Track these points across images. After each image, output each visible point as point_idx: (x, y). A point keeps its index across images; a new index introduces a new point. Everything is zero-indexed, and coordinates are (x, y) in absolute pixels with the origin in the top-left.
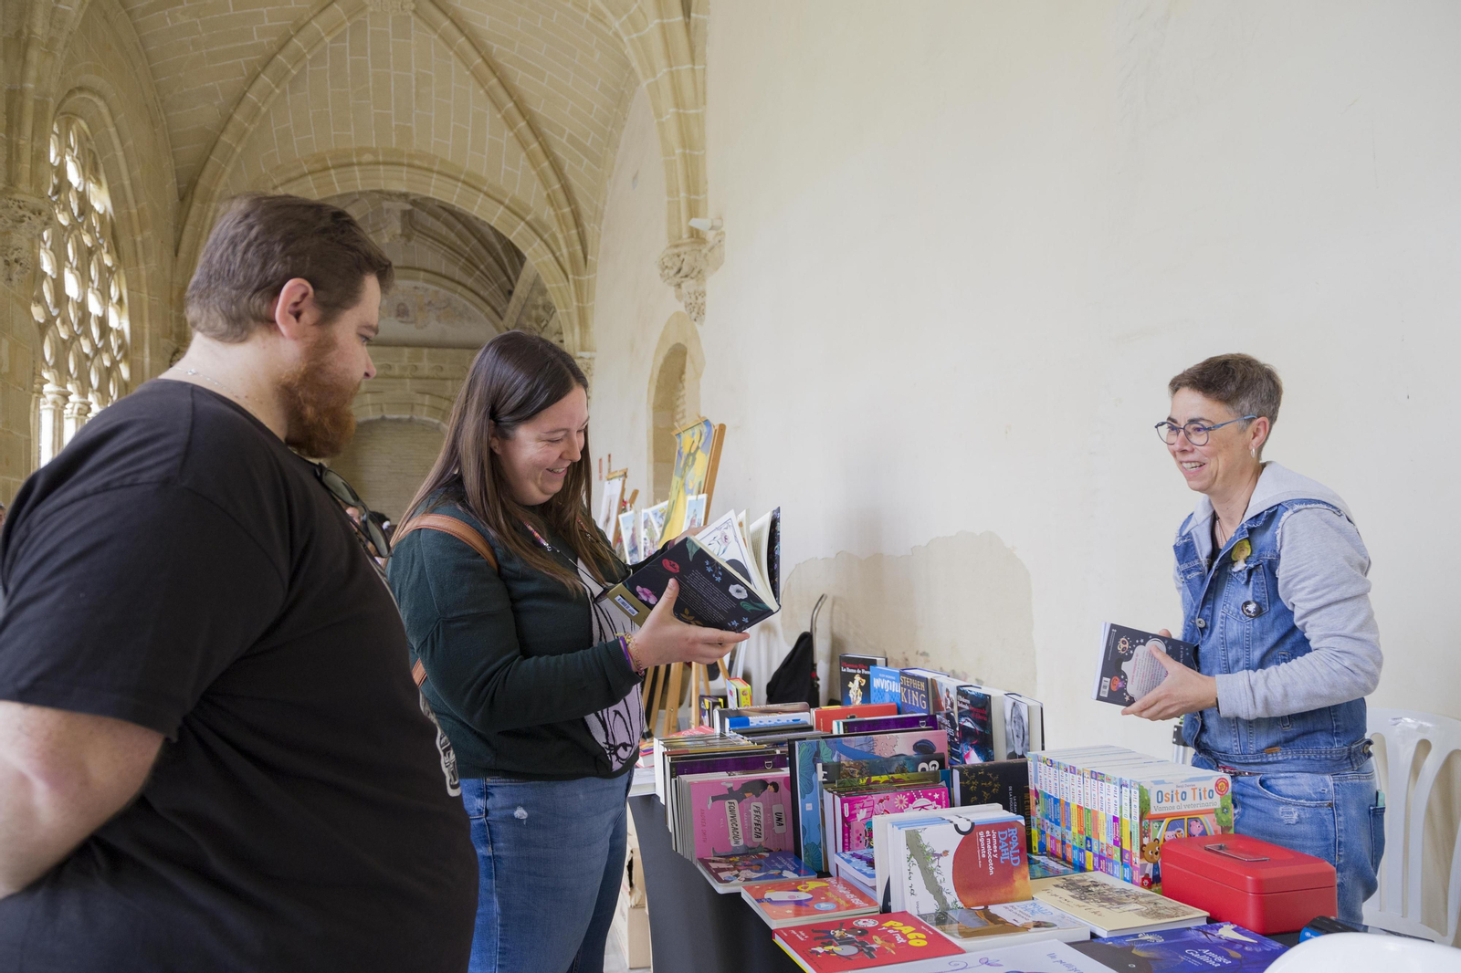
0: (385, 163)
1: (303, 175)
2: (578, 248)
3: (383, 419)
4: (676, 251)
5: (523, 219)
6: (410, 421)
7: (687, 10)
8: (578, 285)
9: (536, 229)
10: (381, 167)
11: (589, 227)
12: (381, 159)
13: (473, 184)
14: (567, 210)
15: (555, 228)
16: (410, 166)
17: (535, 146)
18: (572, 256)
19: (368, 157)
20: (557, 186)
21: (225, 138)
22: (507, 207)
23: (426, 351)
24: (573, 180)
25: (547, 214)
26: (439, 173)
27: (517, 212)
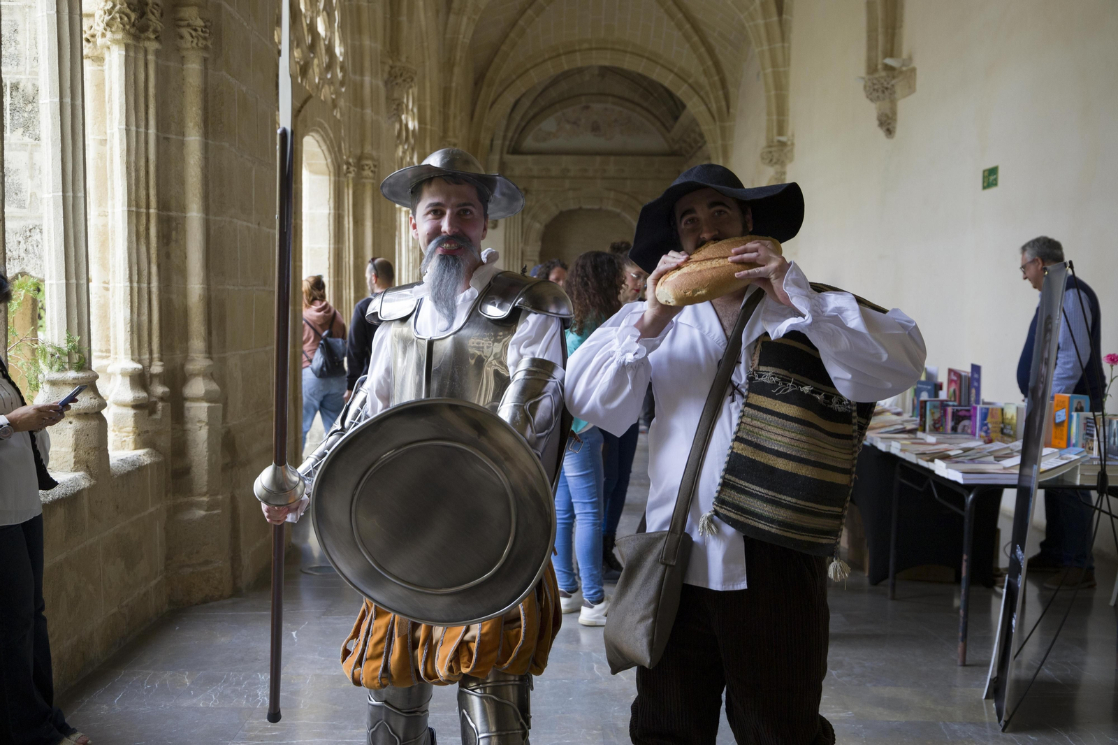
0: (596, 49)
1: (544, 61)
2: (723, 103)
3: (580, 209)
4: (770, 149)
5: (685, 81)
6: (600, 210)
7: (780, 11)
8: (723, 130)
9: (696, 88)
10: (594, 52)
11: (732, 90)
12: (594, 46)
13: (653, 59)
14: (716, 78)
15: (708, 88)
16: (613, 49)
17: (696, 38)
18: (719, 109)
19: (585, 46)
20: (710, 63)
21: (504, 48)
22: (676, 74)
23: (612, 158)
24: (720, 57)
25: (703, 80)
26: (632, 53)
27: (682, 77)
